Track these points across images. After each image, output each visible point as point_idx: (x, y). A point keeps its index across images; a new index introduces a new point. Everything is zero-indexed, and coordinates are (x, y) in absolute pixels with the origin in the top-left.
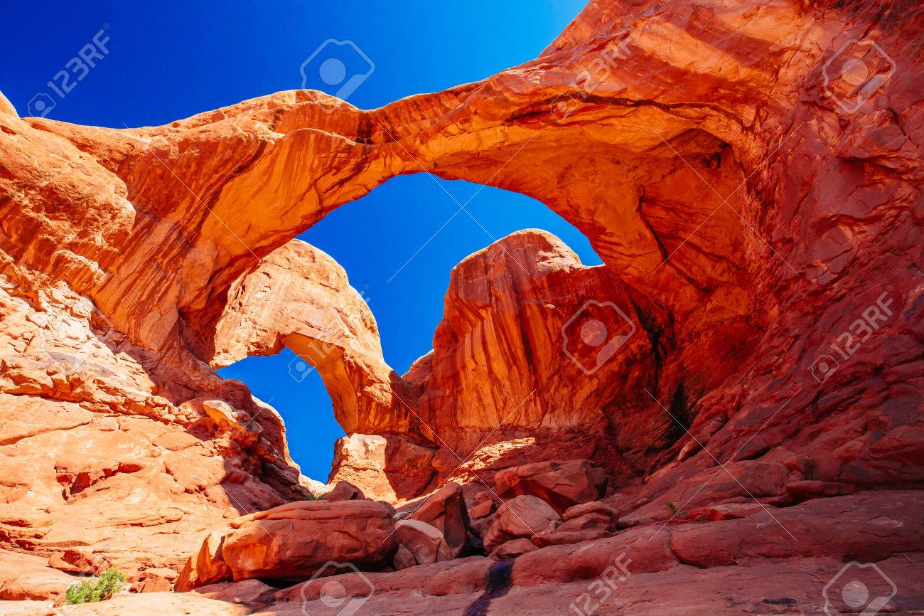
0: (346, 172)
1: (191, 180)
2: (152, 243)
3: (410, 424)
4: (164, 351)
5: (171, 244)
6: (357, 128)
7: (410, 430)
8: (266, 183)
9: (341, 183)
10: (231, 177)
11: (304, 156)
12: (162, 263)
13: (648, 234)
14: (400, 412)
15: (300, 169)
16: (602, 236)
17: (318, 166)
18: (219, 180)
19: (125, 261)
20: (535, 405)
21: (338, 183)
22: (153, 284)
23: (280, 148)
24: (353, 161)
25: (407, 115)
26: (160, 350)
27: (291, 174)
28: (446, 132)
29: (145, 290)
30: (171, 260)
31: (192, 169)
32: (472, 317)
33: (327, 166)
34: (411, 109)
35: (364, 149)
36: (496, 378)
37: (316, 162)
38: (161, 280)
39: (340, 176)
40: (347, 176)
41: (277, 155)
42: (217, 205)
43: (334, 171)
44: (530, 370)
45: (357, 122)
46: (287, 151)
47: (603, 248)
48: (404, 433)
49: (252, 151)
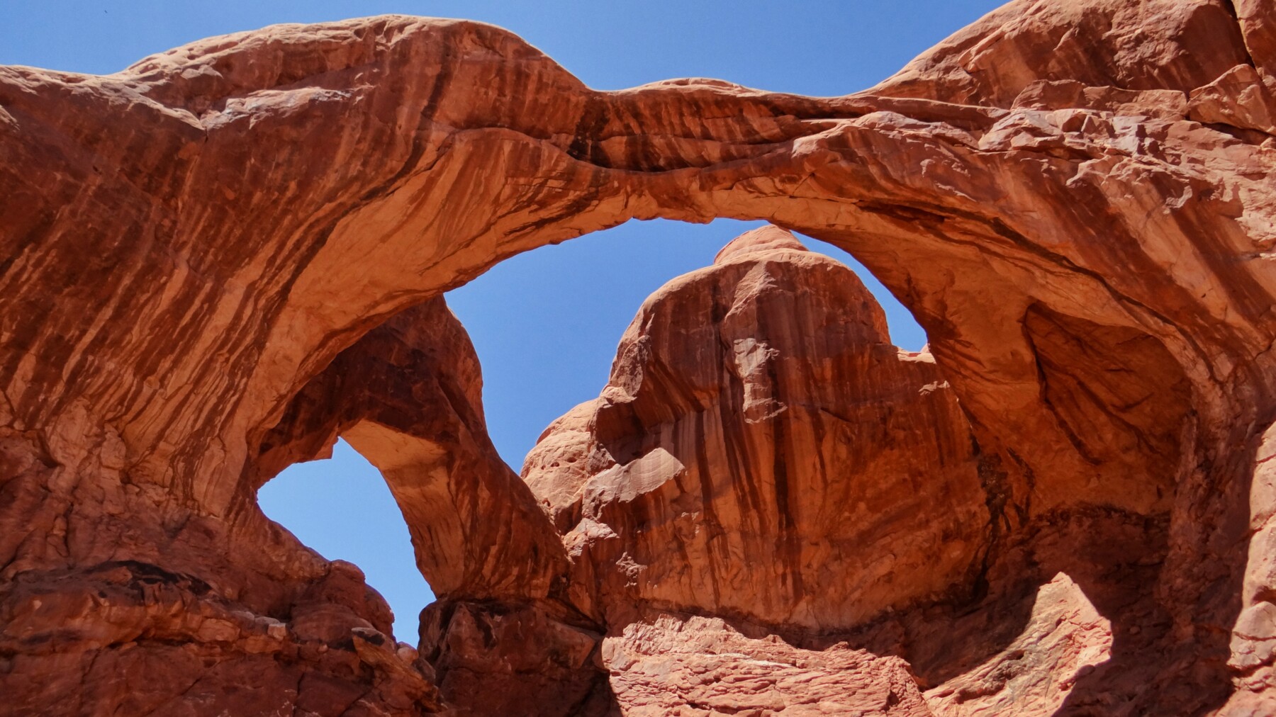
0: (555, 209)
1: (285, 212)
2: (216, 327)
3: (552, 585)
4: (232, 516)
5: (245, 327)
6: (577, 120)
7: (550, 596)
8: (410, 217)
9: (540, 224)
10: (355, 207)
11: (488, 179)
12: (227, 360)
13: (1028, 356)
14: (536, 562)
15: (477, 198)
16: (952, 342)
17: (509, 198)
18: (333, 211)
19: (176, 363)
20: (784, 583)
21: (534, 224)
22: (213, 400)
23: (448, 160)
24: (572, 195)
25: (676, 120)
26: (227, 516)
27: (458, 205)
28: (752, 186)
29: (201, 411)
30: (239, 357)
31: (289, 194)
32: (679, 400)
33: (525, 199)
34: (685, 110)
35: (596, 176)
36: (719, 525)
37: (507, 191)
38: (227, 391)
39: (544, 214)
40: (554, 215)
41: (439, 174)
42: (322, 251)
43: (534, 207)
44: (780, 523)
45: (581, 112)
46: (456, 165)
47: (949, 357)
48: (541, 600)
49: (395, 163)
